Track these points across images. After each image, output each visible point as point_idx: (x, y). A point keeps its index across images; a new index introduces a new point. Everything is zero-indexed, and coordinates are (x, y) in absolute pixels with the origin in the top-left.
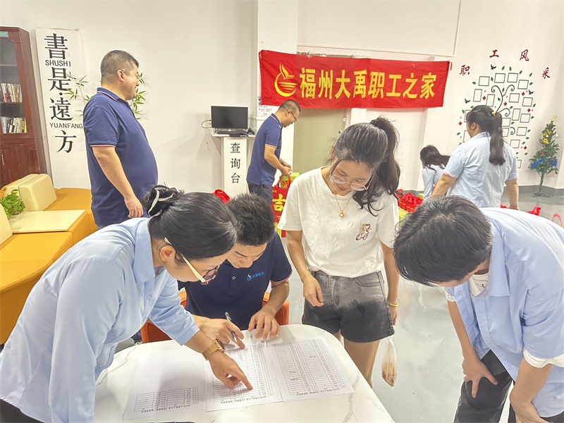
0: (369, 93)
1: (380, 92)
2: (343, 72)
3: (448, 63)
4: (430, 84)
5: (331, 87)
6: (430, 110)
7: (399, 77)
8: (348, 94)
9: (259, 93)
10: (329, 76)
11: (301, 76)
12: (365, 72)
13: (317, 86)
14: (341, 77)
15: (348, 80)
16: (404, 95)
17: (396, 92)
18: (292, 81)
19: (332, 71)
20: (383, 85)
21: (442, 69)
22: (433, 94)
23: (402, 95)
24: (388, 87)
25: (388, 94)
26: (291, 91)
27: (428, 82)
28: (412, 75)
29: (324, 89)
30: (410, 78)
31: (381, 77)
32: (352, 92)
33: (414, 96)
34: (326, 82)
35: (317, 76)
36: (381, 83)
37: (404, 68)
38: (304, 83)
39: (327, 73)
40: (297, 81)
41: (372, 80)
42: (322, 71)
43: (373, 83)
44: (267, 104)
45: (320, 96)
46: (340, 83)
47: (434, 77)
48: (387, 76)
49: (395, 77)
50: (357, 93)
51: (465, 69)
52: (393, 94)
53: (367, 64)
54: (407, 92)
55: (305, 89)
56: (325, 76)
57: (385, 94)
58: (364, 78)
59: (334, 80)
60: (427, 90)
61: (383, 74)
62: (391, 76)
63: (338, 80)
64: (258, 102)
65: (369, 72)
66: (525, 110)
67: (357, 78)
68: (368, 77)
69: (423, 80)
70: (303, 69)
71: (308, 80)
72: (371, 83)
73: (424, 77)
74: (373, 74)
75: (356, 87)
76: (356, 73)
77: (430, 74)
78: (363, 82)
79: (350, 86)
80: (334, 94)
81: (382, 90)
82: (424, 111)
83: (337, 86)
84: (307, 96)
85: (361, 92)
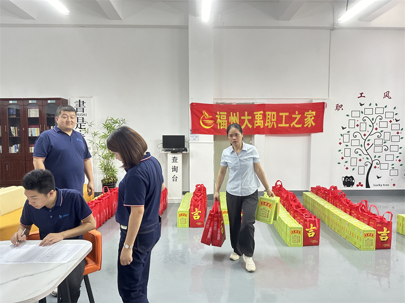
0: (266, 125)
1: (273, 124)
2: (246, 113)
3: (324, 103)
4: (311, 117)
6: (313, 135)
7: (287, 114)
8: (250, 126)
9: (190, 127)
10: (236, 116)
11: (217, 116)
12: (262, 112)
13: (228, 122)
14: (245, 116)
15: (250, 118)
16: (292, 125)
17: (285, 123)
18: (211, 119)
19: (238, 113)
20: (275, 120)
21: (319, 108)
22: (314, 124)
23: (290, 125)
24: (279, 120)
25: (279, 125)
26: (211, 125)
27: (309, 116)
28: (297, 113)
30: (295, 114)
31: (274, 115)
32: (253, 125)
33: (300, 126)
34: (234, 119)
35: (228, 116)
36: (274, 118)
37: (291, 108)
38: (219, 120)
39: (234, 114)
40: (215, 119)
42: (231, 113)
43: (268, 118)
44: (196, 133)
46: (245, 119)
47: (314, 113)
48: (278, 114)
49: (284, 114)
50: (257, 125)
51: (339, 107)
52: (283, 125)
53: (263, 107)
54: (294, 123)
55: (220, 124)
56: (233, 116)
57: (277, 125)
58: (261, 116)
59: (240, 118)
60: (310, 121)
61: (275, 113)
62: (281, 114)
63: (242, 118)
64: (190, 132)
65: (264, 112)
66: (394, 133)
67: (256, 116)
68: (264, 116)
69: (305, 115)
70: (218, 112)
71: (222, 118)
72: (267, 118)
73: (306, 113)
74: (267, 113)
75: (256, 122)
76: (255, 113)
77: (310, 111)
78: (261, 118)
79: (252, 121)
81: (275, 123)
82: (309, 135)
83: (242, 122)
84: (221, 128)
85: (260, 124)
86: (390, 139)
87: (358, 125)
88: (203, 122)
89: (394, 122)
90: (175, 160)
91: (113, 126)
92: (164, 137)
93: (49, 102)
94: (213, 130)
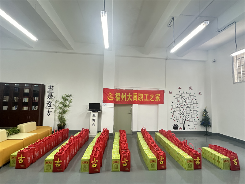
0: (138, 100)
2: (129, 94)
3: (164, 91)
4: (158, 97)
5: (125, 98)
6: (159, 105)
7: (148, 95)
8: (131, 100)
9: (103, 100)
10: (125, 95)
12: (137, 94)
13: (121, 98)
14: (129, 95)
15: (131, 96)
16: (150, 100)
18: (113, 96)
19: (126, 93)
20: (142, 97)
21: (162, 93)
22: (159, 100)
24: (144, 98)
25: (144, 100)
27: (158, 96)
29: (123, 98)
30: (151, 95)
32: (132, 99)
33: (153, 101)
34: (124, 96)
35: (121, 95)
37: (149, 92)
38: (116, 97)
40: (115, 96)
41: (139, 96)
42: (123, 93)
44: (105, 103)
45: (122, 100)
46: (129, 97)
47: (160, 95)
50: (134, 99)
51: (170, 93)
52: (146, 100)
53: (137, 92)
54: (151, 99)
56: (123, 95)
57: (143, 100)
58: (136, 95)
59: (126, 96)
60: (158, 99)
61: (142, 94)
62: (145, 95)
63: (128, 96)
64: (103, 102)
65: (138, 94)
66: (194, 105)
67: (134, 95)
68: (138, 95)
70: (116, 93)
71: (118, 96)
73: (156, 95)
74: (139, 94)
75: (134, 98)
76: (133, 94)
77: (158, 94)
78: (136, 96)
79: (132, 98)
80: (126, 100)
81: (142, 99)
82: (158, 105)
83: (127, 98)
84: (118, 100)
85: (136, 99)
86: (193, 108)
87: (179, 101)
88: (109, 97)
89: (194, 100)
90: (94, 115)
91: (66, 98)
92: (90, 104)
93: (35, 85)
94: (113, 101)
